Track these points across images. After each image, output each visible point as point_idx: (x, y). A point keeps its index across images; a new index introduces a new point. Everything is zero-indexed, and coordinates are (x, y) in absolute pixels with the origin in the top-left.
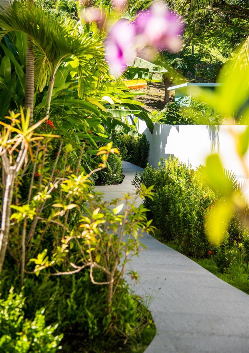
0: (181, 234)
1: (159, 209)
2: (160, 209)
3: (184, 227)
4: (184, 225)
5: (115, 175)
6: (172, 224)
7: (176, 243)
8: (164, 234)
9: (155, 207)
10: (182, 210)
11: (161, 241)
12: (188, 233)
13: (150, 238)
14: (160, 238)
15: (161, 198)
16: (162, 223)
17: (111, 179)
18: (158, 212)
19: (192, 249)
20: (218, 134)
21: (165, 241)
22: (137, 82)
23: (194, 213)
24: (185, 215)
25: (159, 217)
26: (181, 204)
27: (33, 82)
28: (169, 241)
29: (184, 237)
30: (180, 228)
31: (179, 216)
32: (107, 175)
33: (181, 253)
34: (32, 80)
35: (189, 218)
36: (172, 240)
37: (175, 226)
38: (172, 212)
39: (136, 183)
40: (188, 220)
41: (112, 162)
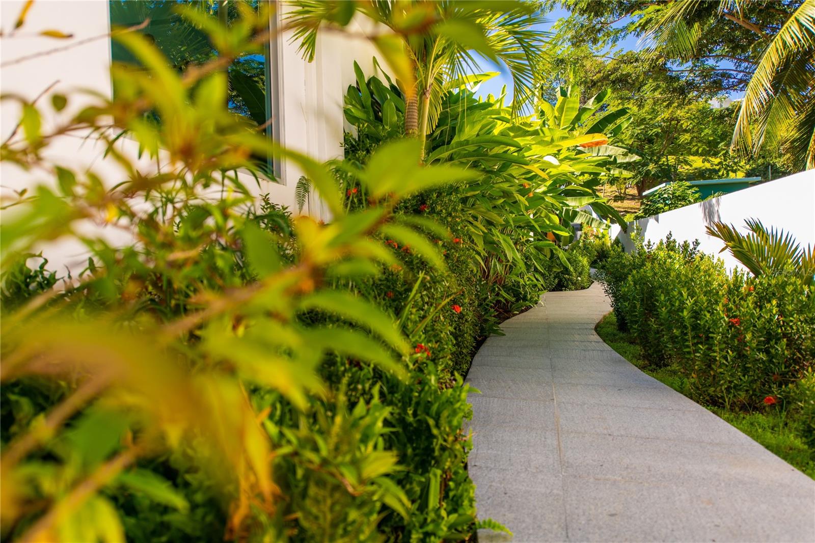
0: (688, 356)
1: (635, 307)
2: (638, 307)
3: (695, 341)
4: (694, 338)
5: (579, 278)
6: (663, 335)
7: (674, 373)
8: (649, 354)
9: (626, 304)
10: (689, 302)
11: (643, 368)
12: (705, 355)
13: (620, 361)
14: (641, 362)
15: (637, 286)
16: (643, 335)
17: (574, 284)
18: (634, 314)
19: (718, 389)
20: (717, 211)
21: (650, 368)
22: (593, 137)
23: (719, 308)
24: (696, 315)
25: (636, 322)
26: (686, 290)
27: (416, 121)
28: (660, 367)
29: (697, 363)
30: (687, 343)
31: (683, 318)
32: (569, 279)
33: (691, 398)
34: (413, 117)
35: (707, 321)
36: (666, 365)
37: (673, 339)
38: (663, 309)
39: (599, 276)
40: (705, 325)
41: (574, 264)
